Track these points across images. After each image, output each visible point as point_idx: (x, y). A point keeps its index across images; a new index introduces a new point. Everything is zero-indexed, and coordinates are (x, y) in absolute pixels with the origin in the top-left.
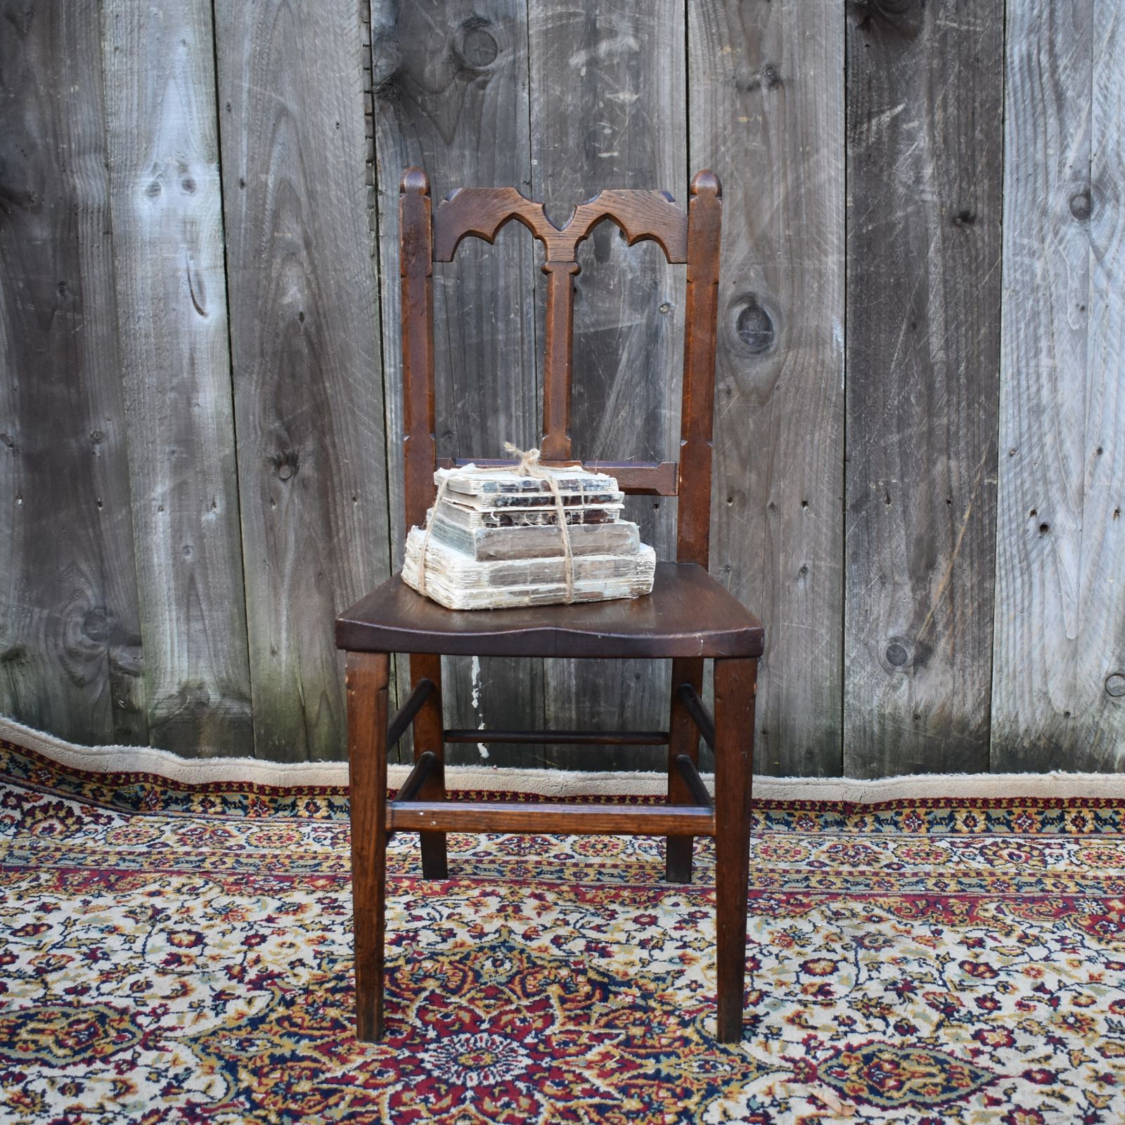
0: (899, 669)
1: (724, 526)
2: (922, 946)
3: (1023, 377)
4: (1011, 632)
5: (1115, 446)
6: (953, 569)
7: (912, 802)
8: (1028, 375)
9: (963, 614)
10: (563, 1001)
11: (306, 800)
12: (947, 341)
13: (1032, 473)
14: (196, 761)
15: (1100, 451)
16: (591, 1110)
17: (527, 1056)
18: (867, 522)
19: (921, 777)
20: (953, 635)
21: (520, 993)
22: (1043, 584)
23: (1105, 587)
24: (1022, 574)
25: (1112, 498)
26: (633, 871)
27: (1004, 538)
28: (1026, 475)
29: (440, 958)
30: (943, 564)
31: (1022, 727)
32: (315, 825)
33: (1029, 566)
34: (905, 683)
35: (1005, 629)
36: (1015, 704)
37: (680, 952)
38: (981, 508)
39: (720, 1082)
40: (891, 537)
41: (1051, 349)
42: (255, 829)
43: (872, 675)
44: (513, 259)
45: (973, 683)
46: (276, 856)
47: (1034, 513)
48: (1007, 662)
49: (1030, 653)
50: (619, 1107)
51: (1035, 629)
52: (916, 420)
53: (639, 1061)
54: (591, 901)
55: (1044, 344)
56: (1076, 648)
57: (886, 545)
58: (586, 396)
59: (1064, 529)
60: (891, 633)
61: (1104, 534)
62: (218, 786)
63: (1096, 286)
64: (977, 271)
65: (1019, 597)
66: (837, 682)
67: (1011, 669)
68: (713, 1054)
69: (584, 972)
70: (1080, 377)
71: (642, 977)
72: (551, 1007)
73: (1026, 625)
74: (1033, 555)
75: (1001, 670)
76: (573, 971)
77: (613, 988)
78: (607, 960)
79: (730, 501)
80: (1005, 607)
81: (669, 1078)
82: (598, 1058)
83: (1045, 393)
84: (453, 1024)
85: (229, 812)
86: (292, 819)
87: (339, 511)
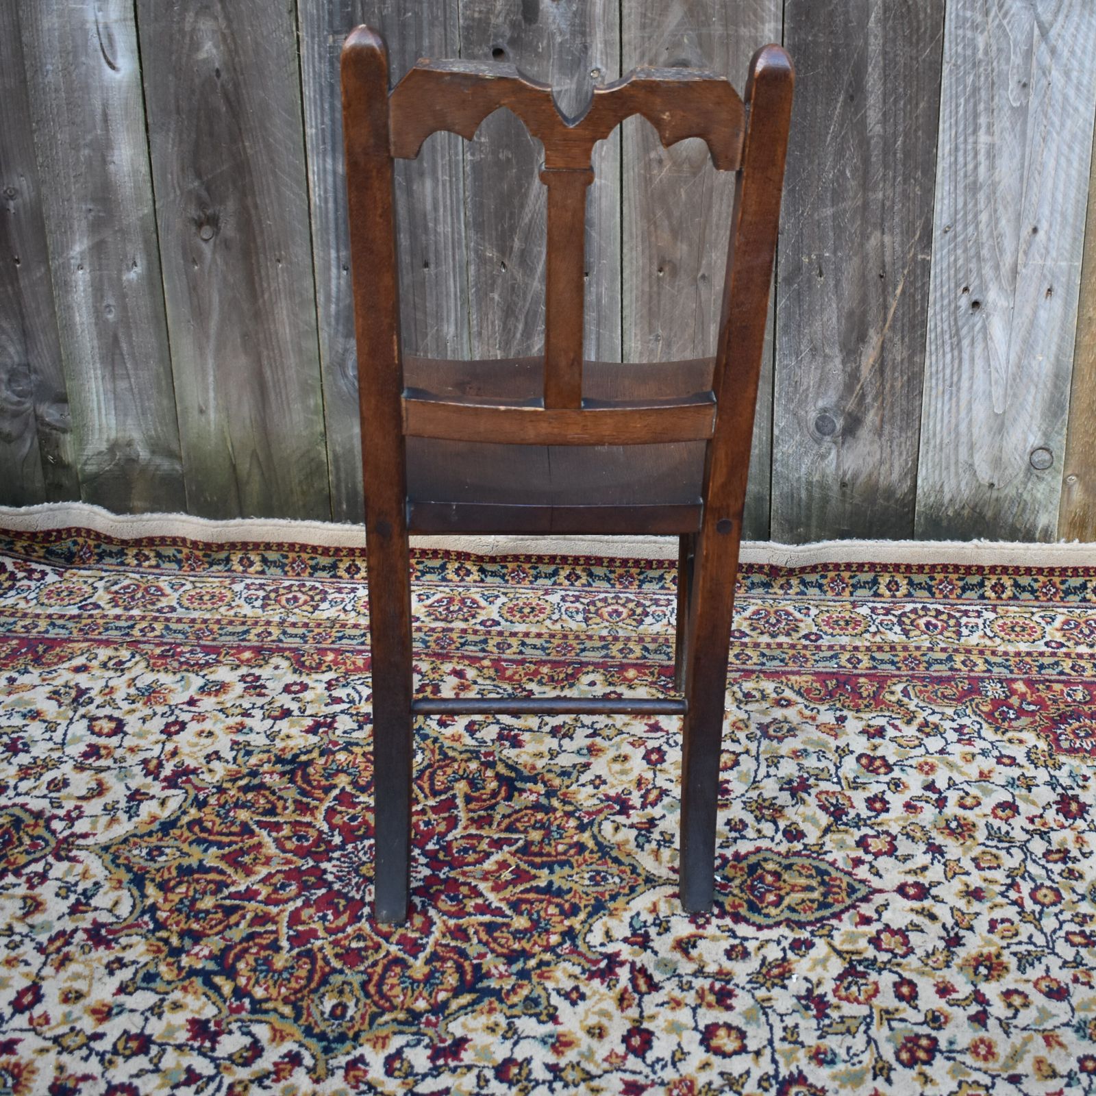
0: (828, 438)
1: (655, 296)
2: (824, 736)
3: (961, 153)
4: (939, 406)
5: (1051, 226)
6: (883, 342)
7: (837, 566)
8: (965, 152)
9: (892, 386)
10: (468, 799)
11: (240, 555)
12: (884, 114)
13: (966, 250)
14: (128, 517)
15: (1035, 230)
16: (481, 929)
17: (427, 865)
18: (799, 294)
19: (847, 542)
20: (882, 407)
21: (427, 791)
22: (972, 359)
23: (1034, 364)
24: (952, 350)
25: (1045, 276)
26: (556, 641)
27: (935, 314)
28: (959, 252)
29: (355, 749)
30: (874, 339)
31: (947, 497)
32: (248, 581)
33: (959, 342)
34: (833, 453)
35: (933, 403)
36: (940, 474)
37: (589, 741)
38: (913, 283)
39: (607, 897)
40: (822, 310)
41: (990, 126)
42: (189, 586)
43: (801, 444)
44: (437, 18)
45: (901, 454)
46: (205, 621)
47: (966, 289)
48: (935, 435)
49: (957, 426)
50: (508, 925)
51: (963, 403)
52: (851, 194)
53: (533, 871)
54: (510, 679)
55: (983, 120)
56: (1003, 423)
57: (818, 317)
58: (514, 161)
59: (996, 306)
60: (820, 404)
61: (1035, 313)
62: (151, 541)
63: (1038, 61)
64: (918, 43)
65: (948, 371)
66: (766, 449)
67: (938, 441)
68: (606, 863)
69: (492, 765)
70: (1018, 154)
71: (550, 771)
72: (456, 807)
73: (954, 400)
74: (964, 331)
75: (928, 442)
76: (482, 764)
77: (519, 784)
78: (517, 751)
79: (660, 270)
80: (934, 381)
81: (560, 892)
82: (495, 867)
83: (982, 170)
84: (358, 828)
85: (163, 566)
86: (226, 574)
87: (263, 273)
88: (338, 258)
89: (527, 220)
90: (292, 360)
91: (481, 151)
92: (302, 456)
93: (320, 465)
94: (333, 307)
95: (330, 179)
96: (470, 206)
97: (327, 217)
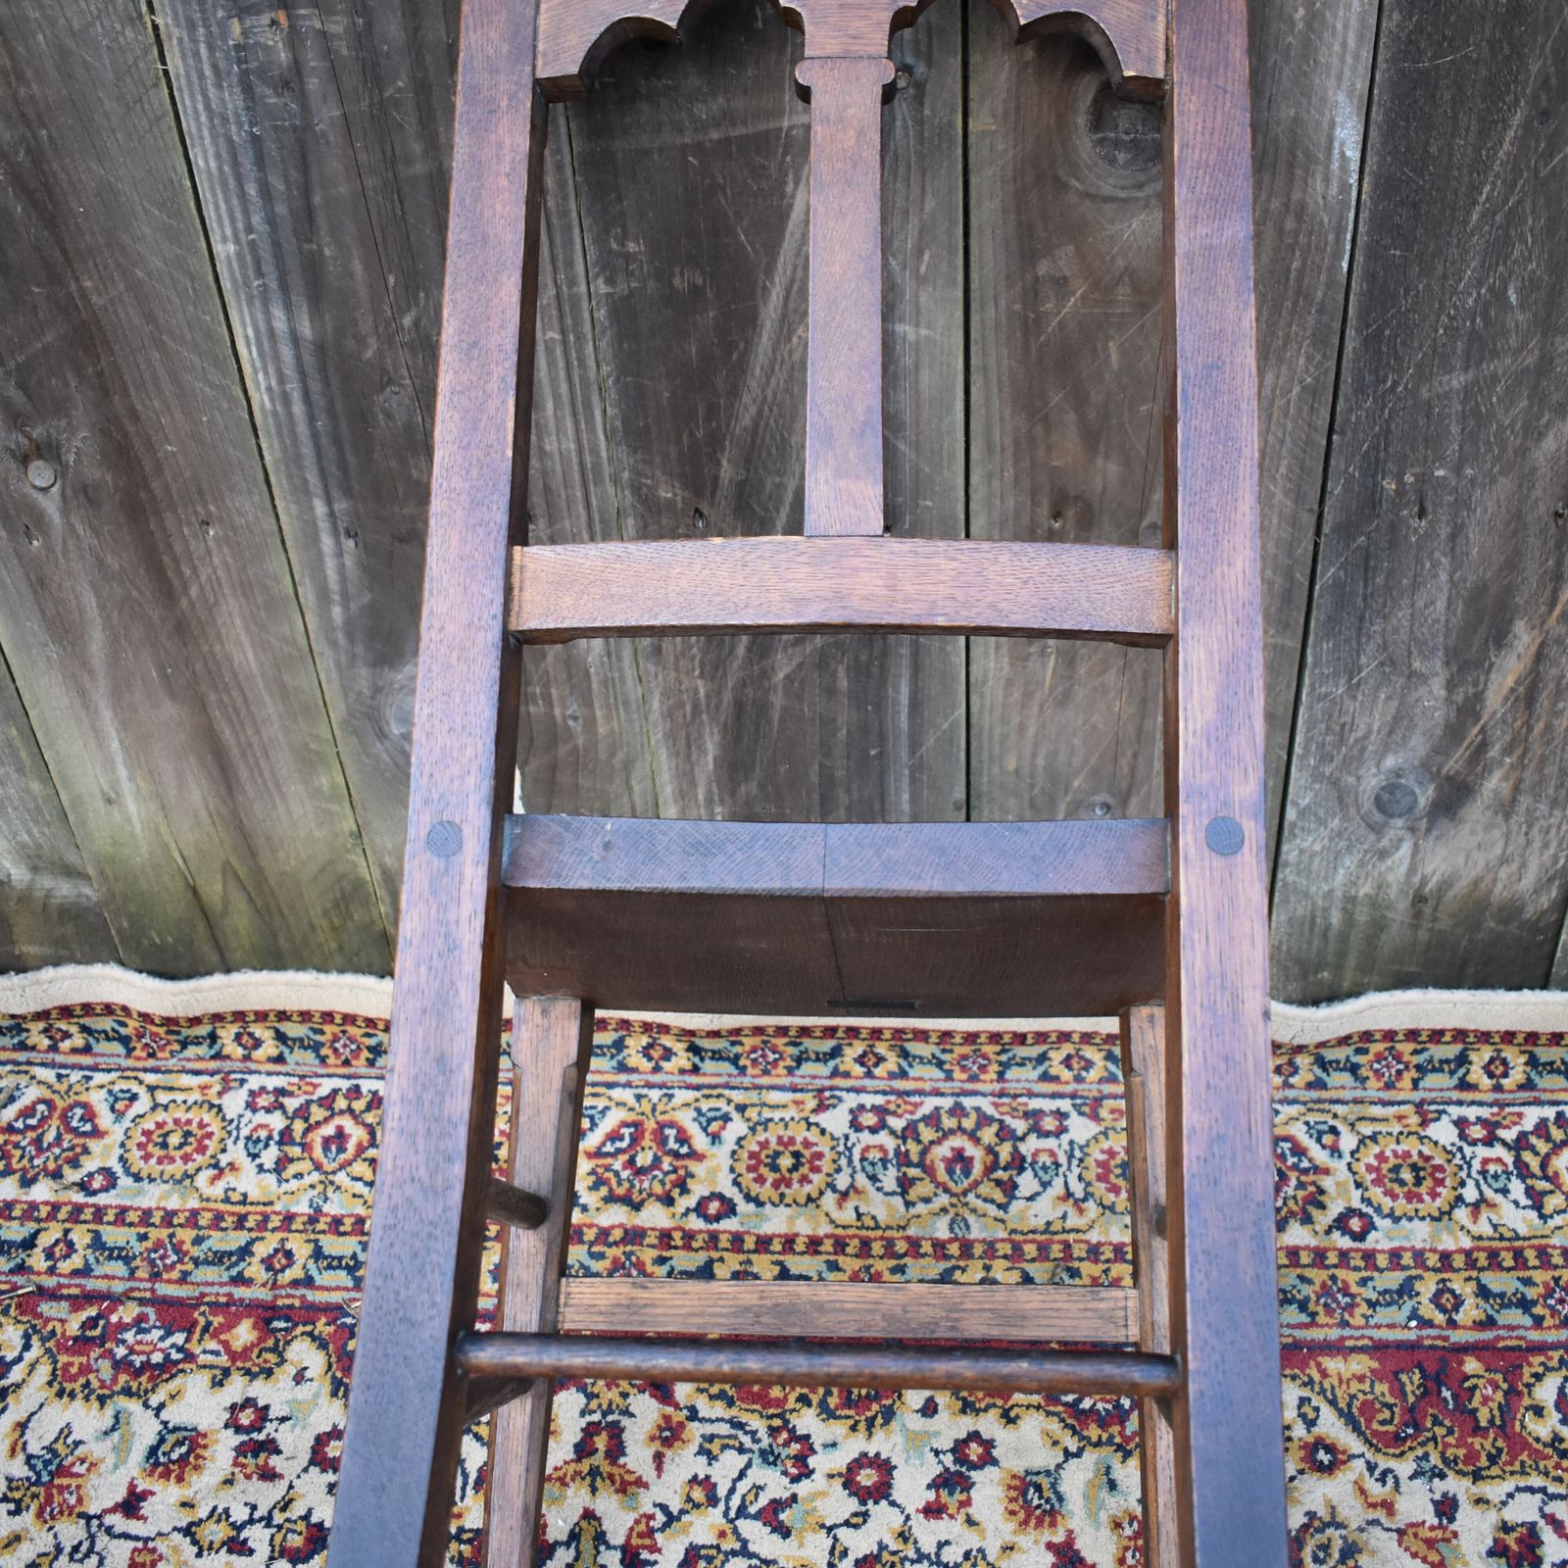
0: (1399, 823)
6: (1542, 645)
7: (1390, 1035)
9: (1548, 727)
11: (234, 1029)
18: (1367, 557)
19: (1414, 995)
20: (1521, 764)
30: (1524, 638)
32: (254, 1082)
34: (1406, 849)
40: (1416, 586)
42: (143, 1102)
43: (1340, 835)
45: (1546, 845)
46: (169, 1218)
52: (1513, 341)
57: (1405, 602)
58: (709, 294)
60: (1390, 762)
62: (66, 1012)
79: (1056, 514)
85: (98, 1048)
86: (213, 1065)
87: (178, 548)
88: (332, 514)
89: (747, 421)
90: (270, 708)
91: (630, 274)
92: (322, 870)
93: (359, 885)
94: (337, 612)
95: (287, 353)
96: (613, 394)
97: (293, 433)
